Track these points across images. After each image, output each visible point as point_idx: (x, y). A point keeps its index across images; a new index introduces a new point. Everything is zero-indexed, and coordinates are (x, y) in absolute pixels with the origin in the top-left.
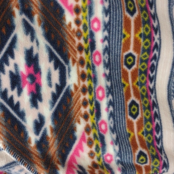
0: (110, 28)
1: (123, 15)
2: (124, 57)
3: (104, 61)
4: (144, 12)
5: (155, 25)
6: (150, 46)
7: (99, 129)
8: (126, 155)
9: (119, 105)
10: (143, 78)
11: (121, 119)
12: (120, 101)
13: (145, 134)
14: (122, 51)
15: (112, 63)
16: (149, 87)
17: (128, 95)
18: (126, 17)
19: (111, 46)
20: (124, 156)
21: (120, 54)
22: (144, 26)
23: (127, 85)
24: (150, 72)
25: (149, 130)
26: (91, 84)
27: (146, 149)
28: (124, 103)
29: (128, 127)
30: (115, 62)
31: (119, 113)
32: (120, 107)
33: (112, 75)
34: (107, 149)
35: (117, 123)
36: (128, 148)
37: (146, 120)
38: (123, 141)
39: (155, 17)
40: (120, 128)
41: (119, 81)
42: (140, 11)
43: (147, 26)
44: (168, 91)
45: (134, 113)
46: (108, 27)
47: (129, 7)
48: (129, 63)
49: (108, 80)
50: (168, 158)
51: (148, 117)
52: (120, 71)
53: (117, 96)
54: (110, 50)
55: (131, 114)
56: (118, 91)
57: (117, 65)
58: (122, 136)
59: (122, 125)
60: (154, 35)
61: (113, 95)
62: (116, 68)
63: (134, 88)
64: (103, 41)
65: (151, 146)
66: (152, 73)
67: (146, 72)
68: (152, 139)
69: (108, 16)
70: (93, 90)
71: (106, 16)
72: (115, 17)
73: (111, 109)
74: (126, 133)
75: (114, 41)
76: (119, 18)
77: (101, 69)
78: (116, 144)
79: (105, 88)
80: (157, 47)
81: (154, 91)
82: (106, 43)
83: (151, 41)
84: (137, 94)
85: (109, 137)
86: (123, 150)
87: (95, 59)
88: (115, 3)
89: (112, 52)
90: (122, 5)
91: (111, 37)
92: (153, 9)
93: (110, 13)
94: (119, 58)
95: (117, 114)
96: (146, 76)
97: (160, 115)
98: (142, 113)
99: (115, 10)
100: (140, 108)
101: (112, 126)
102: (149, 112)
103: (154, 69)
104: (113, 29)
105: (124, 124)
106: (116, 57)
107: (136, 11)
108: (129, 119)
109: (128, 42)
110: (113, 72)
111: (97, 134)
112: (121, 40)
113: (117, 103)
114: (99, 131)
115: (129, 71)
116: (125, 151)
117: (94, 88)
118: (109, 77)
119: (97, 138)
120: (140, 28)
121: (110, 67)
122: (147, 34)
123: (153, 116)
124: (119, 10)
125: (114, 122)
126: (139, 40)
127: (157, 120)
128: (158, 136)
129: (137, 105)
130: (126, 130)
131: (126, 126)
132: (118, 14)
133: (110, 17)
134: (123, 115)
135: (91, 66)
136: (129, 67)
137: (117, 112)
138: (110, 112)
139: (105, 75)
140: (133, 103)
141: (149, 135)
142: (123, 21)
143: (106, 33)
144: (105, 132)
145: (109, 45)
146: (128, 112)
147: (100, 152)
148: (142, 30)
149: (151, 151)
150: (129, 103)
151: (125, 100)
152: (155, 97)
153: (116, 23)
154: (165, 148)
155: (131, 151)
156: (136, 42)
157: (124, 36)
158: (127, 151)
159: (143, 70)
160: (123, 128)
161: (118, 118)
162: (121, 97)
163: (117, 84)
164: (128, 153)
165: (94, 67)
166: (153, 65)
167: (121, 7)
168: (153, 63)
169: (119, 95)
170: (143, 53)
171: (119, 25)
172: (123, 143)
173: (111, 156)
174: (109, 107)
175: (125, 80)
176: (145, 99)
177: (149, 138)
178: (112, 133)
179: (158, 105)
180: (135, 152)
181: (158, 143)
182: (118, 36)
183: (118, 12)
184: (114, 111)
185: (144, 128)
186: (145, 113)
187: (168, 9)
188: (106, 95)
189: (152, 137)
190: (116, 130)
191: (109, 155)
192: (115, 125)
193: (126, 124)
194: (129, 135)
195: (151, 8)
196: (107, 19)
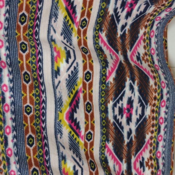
0: (14, 90)
1: (22, 83)
2: (24, 107)
3: (11, 110)
4: (36, 81)
5: (43, 89)
6: (40, 101)
7: (7, 154)
8: (24, 171)
9: (21, 138)
10: (38, 121)
11: (22, 147)
12: (21, 135)
13: (38, 157)
14: (22, 104)
15: (17, 111)
16: (42, 127)
17: (27, 131)
18: (23, 84)
19: (16, 101)
20: (23, 171)
21: (22, 106)
22: (35, 89)
23: (27, 125)
24: (42, 117)
25: (41, 154)
26: (1, 124)
27: (38, 167)
28: (24, 137)
29: (27, 152)
30: (19, 111)
31: (21, 143)
32: (21, 139)
33: (16, 119)
34: (11, 167)
35: (19, 150)
36: (25, 166)
37: (39, 148)
38: (23, 161)
39: (43, 84)
40: (21, 153)
41: (21, 122)
42: (33, 81)
43: (37, 89)
44: (55, 129)
45: (31, 143)
46: (13, 90)
47: (26, 78)
48: (28, 111)
49: (13, 122)
50: (53, 172)
51: (40, 146)
52: (22, 116)
53: (19, 132)
54: (15, 103)
55: (29, 144)
56: (20, 129)
57: (20, 112)
58: (22, 159)
59: (23, 151)
60: (42, 95)
61: (16, 131)
62: (19, 114)
63: (31, 127)
64: (10, 98)
65: (42, 165)
66: (43, 117)
67: (39, 117)
68: (43, 160)
69: (12, 83)
70: (3, 128)
71: (11, 83)
72: (16, 84)
73: (15, 140)
74: (25, 156)
75: (17, 97)
76: (19, 84)
77: (9, 115)
78: (18, 164)
79: (11, 127)
80: (44, 102)
81: (45, 129)
82: (12, 99)
83: (40, 98)
84: (33, 131)
85: (13, 159)
86: (22, 167)
87: (5, 108)
88: (17, 76)
89: (16, 104)
90: (21, 77)
91: (15, 96)
92: (42, 79)
93: (13, 82)
94: (21, 108)
95: (19, 144)
96: (40, 120)
97: (48, 144)
98: (36, 143)
99: (16, 80)
100: (35, 140)
101: (16, 152)
102: (41, 143)
103: (44, 115)
104: (15, 91)
105: (24, 150)
106: (19, 107)
107: (30, 80)
108: (27, 147)
109: (25, 99)
110: (17, 117)
111: (5, 156)
112: (21, 97)
113: (19, 136)
114: (6, 155)
115: (28, 116)
116: (23, 168)
117: (4, 127)
118: (14, 120)
119: (4, 159)
120: (33, 90)
121: (15, 114)
122: (37, 94)
123: (43, 145)
124: (19, 80)
125: (17, 149)
126: (33, 98)
127: (46, 148)
128: (47, 159)
129: (33, 138)
130: (25, 155)
131: (26, 152)
132: (18, 82)
133: (13, 84)
134: (23, 145)
135: (2, 113)
136: (28, 114)
137: (19, 142)
138: (14, 142)
139: (11, 118)
140: (30, 136)
141: (41, 158)
142: (22, 86)
143: (12, 93)
144: (11, 155)
145: (14, 100)
146: (27, 142)
147: (7, 169)
148: (34, 92)
149: (41, 168)
150: (27, 136)
151: (25, 135)
152: (46, 133)
153: (17, 88)
154: (52, 167)
155: (28, 168)
156: (31, 98)
157: (23, 95)
158: (25, 168)
159: (37, 115)
160: (23, 153)
161: (20, 147)
162: (22, 132)
163: (19, 124)
164: (25, 170)
165: (4, 113)
166: (43, 112)
167: (20, 78)
168: (43, 111)
169: (21, 132)
170: (36, 105)
171: (19, 89)
172: (22, 163)
173: (14, 172)
174: (13, 139)
175: (25, 122)
176: (39, 134)
177: (41, 160)
178: (15, 157)
179: (47, 138)
180: (30, 168)
181: (47, 163)
182: (19, 95)
183: (18, 81)
184: (17, 141)
185: (37, 153)
186: (38, 143)
187: (52, 79)
188: (11, 131)
189: (43, 159)
190: (18, 154)
191: (12, 171)
192: (17, 151)
193: (26, 150)
194: (27, 157)
195: (41, 79)
196: (11, 85)
